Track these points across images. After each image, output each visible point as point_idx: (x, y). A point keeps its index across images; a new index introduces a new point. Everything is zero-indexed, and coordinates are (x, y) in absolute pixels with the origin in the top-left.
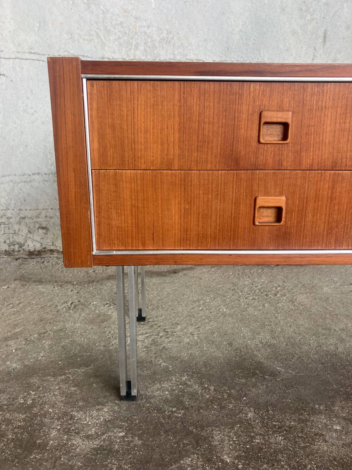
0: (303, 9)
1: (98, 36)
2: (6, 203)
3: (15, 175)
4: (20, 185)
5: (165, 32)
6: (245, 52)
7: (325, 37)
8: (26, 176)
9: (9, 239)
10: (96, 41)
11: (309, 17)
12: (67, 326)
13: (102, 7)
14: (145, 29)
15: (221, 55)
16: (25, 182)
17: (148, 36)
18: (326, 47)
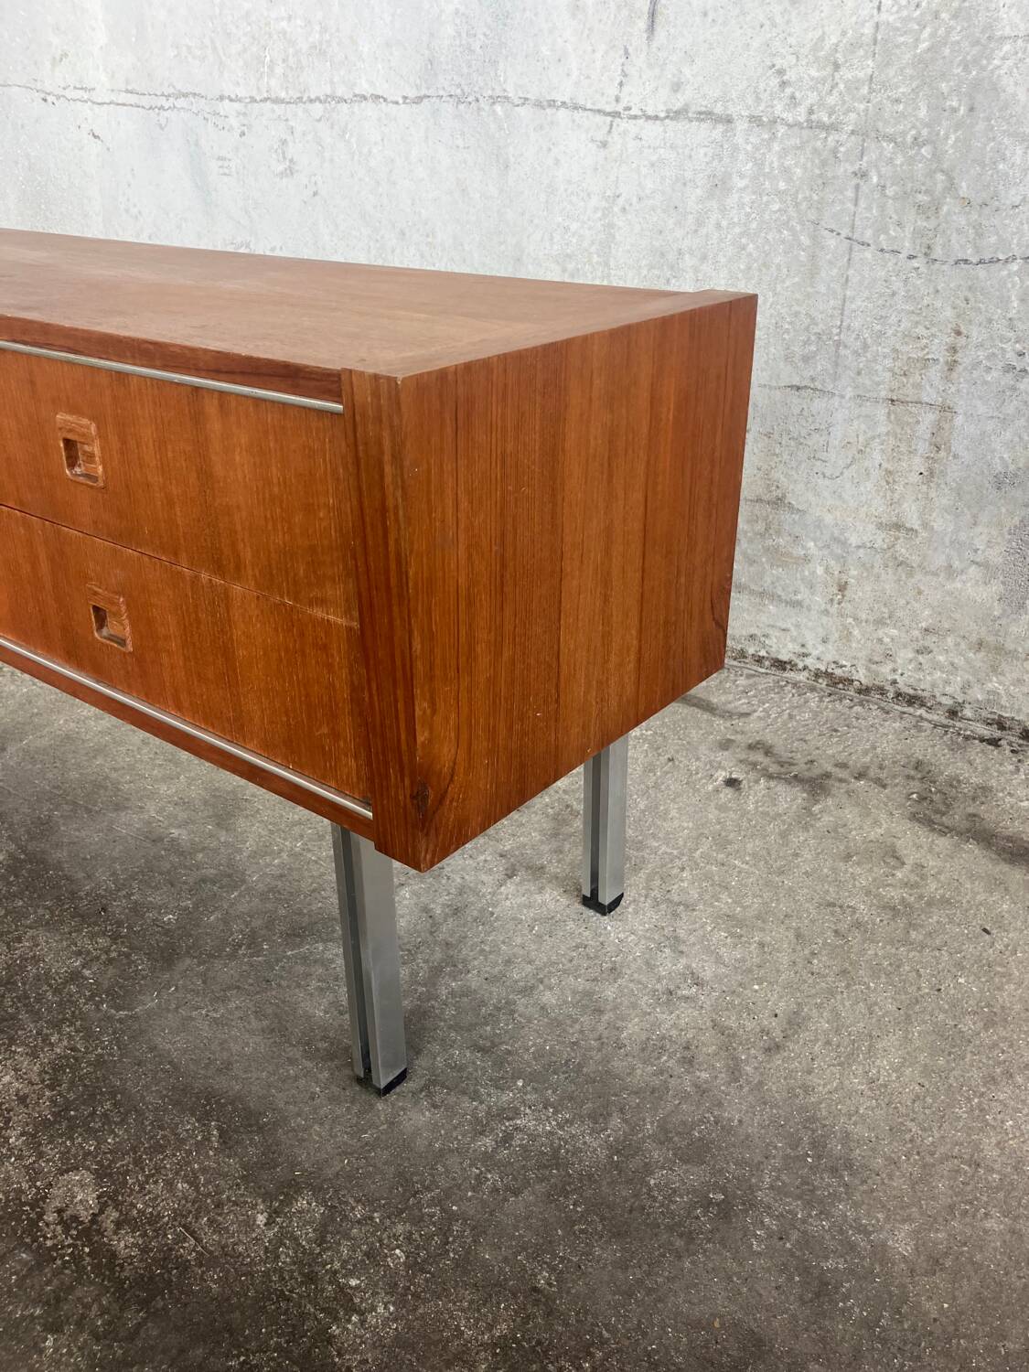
1: (215, 49)
5: (317, 28)
6: (465, 70)
7: (653, 14)
14: (284, 24)
15: (418, 81)
17: (289, 42)
18: (655, 45)
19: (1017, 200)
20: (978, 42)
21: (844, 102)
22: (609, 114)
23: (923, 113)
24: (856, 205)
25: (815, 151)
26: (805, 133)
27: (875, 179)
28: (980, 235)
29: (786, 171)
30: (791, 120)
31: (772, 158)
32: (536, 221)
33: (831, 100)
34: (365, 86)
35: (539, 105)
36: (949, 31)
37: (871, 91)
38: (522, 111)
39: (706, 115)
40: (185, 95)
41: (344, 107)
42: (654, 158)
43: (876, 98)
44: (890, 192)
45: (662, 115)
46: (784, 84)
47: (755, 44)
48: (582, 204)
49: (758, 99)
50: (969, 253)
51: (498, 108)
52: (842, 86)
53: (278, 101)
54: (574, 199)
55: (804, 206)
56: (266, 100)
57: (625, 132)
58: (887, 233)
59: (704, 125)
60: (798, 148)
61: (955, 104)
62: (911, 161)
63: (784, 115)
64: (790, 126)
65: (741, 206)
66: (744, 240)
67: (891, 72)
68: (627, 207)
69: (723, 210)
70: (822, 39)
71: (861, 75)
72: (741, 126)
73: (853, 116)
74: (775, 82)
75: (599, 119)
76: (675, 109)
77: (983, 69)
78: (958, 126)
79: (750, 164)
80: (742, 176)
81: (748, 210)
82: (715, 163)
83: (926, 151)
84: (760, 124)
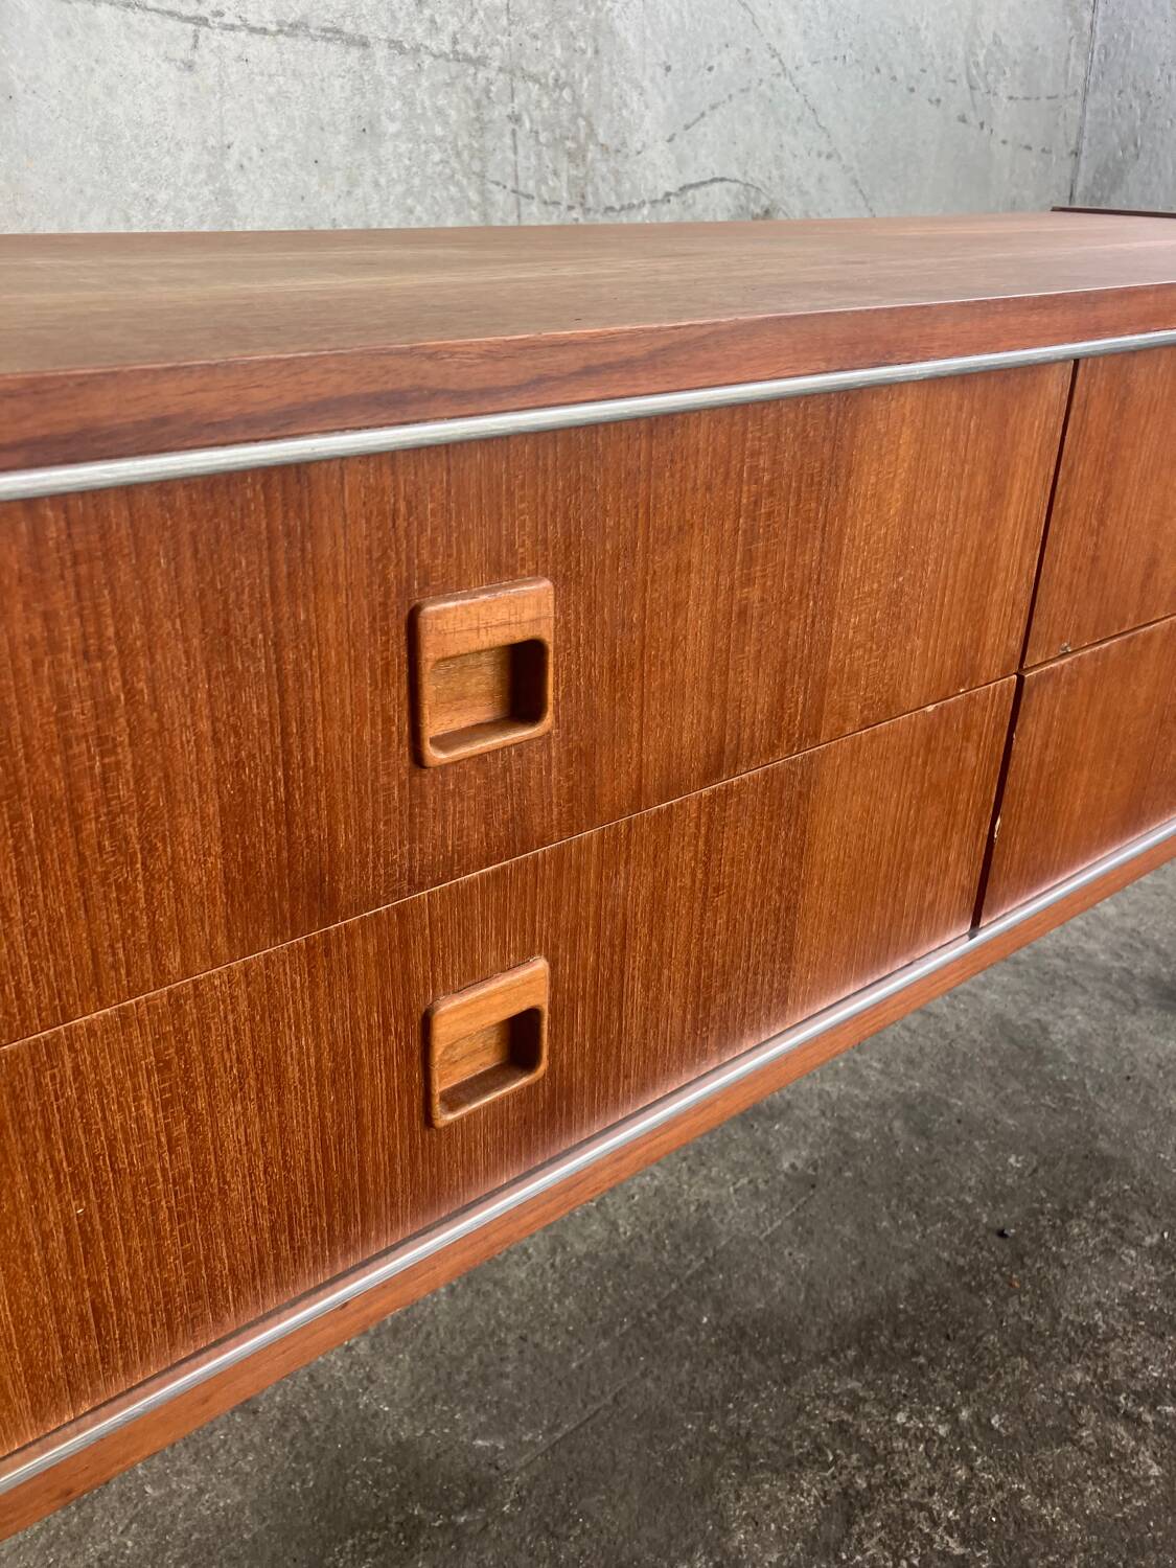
19: (639, 146)
21: (487, 33)
22: (188, 20)
23: (558, 52)
24: (515, 152)
25: (468, 90)
26: (454, 67)
27: (527, 125)
28: (618, 182)
29: (440, 112)
30: (435, 50)
31: (421, 95)
32: (89, 191)
33: (475, 29)
37: (511, 23)
39: (333, 34)
42: (272, 90)
43: (517, 30)
44: (543, 138)
45: (273, 28)
48: (167, 159)
49: (394, 19)
50: (613, 201)
52: (481, 14)
54: (153, 151)
55: (466, 155)
57: (220, 49)
58: (543, 180)
59: (332, 48)
60: (448, 85)
61: (583, 45)
62: (556, 103)
63: (427, 43)
65: (399, 158)
66: (409, 201)
68: (245, 162)
69: (379, 164)
72: (381, 52)
73: (497, 50)
75: (172, 25)
76: (290, 21)
77: (599, 9)
78: (589, 68)
79: (398, 104)
80: (392, 118)
81: (407, 162)
82: (357, 99)
83: (566, 94)
84: (402, 51)
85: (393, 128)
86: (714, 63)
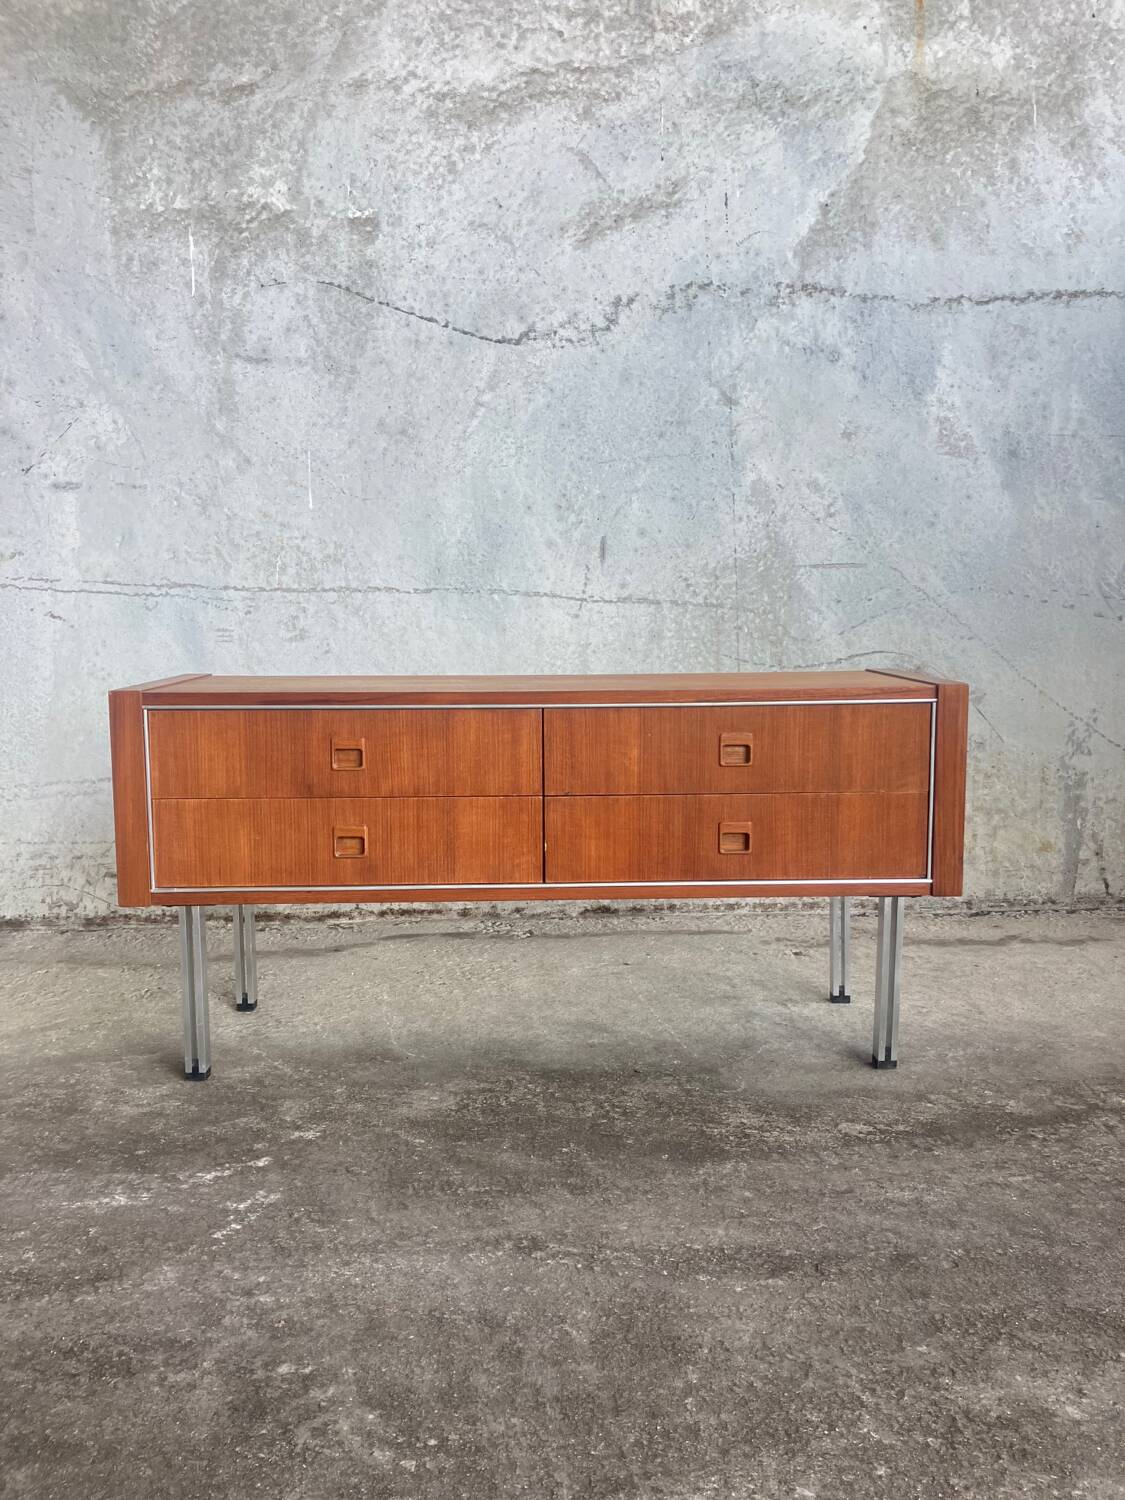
0: (563, 505)
1: (219, 554)
2: (49, 830)
3: (69, 782)
4: (75, 800)
5: (332, 546)
6: (467, 574)
7: (603, 550)
8: (86, 784)
9: (51, 895)
10: (215, 561)
11: (573, 518)
12: (134, 1015)
13: (226, 510)
14: (298, 541)
15: (427, 580)
16: (85, 794)
17: (303, 553)
18: (605, 565)
19: (819, 637)
20: (787, 568)
21: (724, 594)
22: (578, 600)
23: (766, 599)
24: (738, 642)
25: (712, 617)
26: (705, 609)
27: (746, 630)
28: (804, 654)
29: (695, 627)
30: (695, 603)
31: (687, 621)
32: (529, 661)
33: (717, 593)
34: (378, 581)
35: (527, 594)
36: (773, 562)
37: (738, 589)
38: (514, 598)
39: (642, 600)
40: (184, 585)
41: (360, 595)
42: (612, 623)
43: (741, 593)
44: (755, 635)
45: (615, 600)
46: (688, 586)
47: (669, 566)
48: (563, 650)
49: (674, 592)
50: (801, 662)
51: (496, 597)
52: (721, 587)
53: (289, 590)
54: (557, 647)
55: (709, 644)
56: (276, 590)
57: (591, 610)
58: (756, 654)
59: (642, 605)
60: (701, 616)
61: (781, 595)
62: (764, 621)
63: (691, 600)
64: (695, 605)
65: (672, 646)
66: (676, 663)
67: (747, 581)
68: (596, 650)
70: (707, 564)
71: (731, 581)
72: (666, 606)
73: (729, 600)
74: (683, 584)
75: (572, 602)
76: (623, 597)
77: (792, 579)
78: (785, 604)
79: (674, 625)
80: (670, 631)
81: (676, 648)
82: (653, 624)
83: (770, 616)
84: (677, 604)
85: (669, 635)
86: (873, 597)
